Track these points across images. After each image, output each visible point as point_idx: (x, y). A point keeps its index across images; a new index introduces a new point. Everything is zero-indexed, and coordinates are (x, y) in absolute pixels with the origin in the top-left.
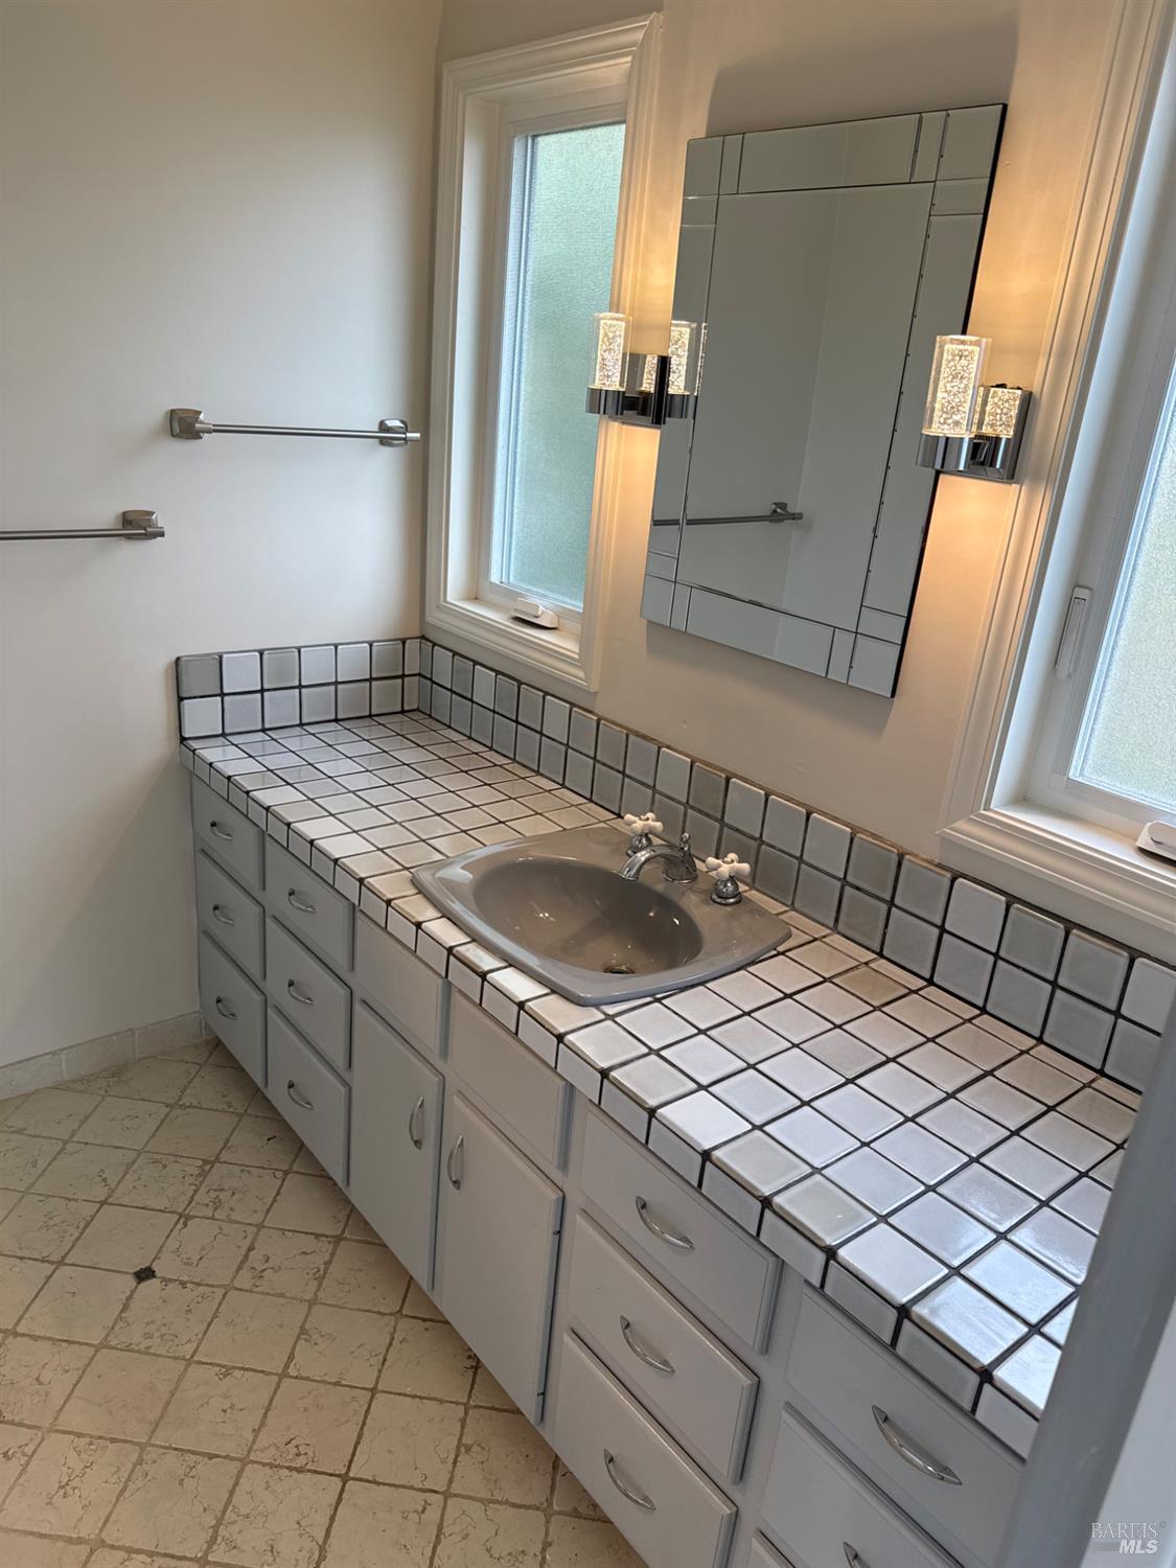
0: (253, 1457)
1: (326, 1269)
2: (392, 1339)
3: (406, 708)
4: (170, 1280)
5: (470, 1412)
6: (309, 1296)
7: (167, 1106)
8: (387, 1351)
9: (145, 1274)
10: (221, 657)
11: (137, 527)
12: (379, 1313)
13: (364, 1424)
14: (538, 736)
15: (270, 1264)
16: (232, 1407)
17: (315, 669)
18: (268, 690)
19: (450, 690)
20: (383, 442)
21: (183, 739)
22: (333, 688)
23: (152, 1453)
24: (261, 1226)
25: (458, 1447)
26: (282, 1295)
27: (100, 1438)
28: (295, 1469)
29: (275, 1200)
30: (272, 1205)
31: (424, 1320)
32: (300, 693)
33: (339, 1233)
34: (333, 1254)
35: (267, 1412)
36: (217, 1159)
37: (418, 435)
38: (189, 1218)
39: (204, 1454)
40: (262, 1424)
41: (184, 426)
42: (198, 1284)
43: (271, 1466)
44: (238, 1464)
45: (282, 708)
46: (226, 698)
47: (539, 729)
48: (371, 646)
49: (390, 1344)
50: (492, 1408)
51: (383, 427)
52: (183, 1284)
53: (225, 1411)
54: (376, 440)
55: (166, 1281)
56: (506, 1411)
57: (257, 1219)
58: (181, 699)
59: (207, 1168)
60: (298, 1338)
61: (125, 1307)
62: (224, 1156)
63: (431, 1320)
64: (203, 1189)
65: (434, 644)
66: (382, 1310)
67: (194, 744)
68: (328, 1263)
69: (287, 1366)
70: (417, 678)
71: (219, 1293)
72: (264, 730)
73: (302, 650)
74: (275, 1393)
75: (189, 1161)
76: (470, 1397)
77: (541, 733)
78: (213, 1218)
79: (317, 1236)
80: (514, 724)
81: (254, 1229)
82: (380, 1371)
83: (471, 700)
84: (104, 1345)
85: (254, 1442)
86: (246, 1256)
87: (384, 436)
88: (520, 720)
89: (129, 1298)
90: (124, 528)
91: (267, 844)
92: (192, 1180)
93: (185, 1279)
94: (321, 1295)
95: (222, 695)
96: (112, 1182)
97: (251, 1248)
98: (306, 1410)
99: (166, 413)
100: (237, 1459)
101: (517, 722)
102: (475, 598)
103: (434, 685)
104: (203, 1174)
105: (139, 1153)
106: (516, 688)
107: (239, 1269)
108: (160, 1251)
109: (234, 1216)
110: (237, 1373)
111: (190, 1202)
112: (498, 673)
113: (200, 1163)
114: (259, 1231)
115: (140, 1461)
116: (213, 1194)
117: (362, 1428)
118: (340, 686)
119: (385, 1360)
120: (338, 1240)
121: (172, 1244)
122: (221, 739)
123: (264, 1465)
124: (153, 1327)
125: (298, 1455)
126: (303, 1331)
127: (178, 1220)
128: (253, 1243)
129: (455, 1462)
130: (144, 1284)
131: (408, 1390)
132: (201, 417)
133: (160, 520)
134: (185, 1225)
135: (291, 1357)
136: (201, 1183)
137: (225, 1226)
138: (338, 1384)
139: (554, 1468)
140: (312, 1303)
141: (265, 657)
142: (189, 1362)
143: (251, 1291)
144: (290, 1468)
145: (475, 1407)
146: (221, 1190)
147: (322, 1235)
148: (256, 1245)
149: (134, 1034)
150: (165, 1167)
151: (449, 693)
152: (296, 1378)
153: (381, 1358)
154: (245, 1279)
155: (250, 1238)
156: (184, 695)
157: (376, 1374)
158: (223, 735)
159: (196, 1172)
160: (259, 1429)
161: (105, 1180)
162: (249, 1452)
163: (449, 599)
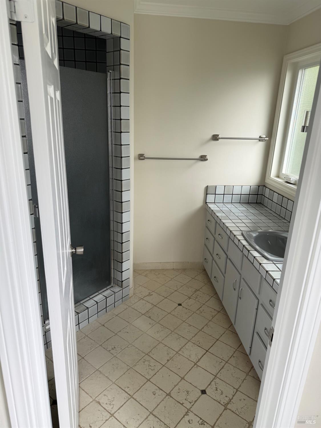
0: (191, 341)
1: (215, 316)
2: (225, 333)
3: (257, 202)
4: (184, 307)
5: (237, 351)
6: (210, 319)
7: (192, 278)
8: (223, 334)
9: (180, 305)
10: (216, 186)
11: (203, 158)
12: (223, 327)
13: (214, 344)
14: (285, 210)
15: (204, 311)
16: (189, 332)
17: (237, 191)
18: (225, 194)
19: (268, 198)
20: (260, 140)
21: (206, 203)
22: (240, 195)
23: (173, 333)
24: (204, 304)
25: (232, 356)
26: (204, 317)
27: (165, 327)
28: (198, 346)
29: (208, 301)
30: (207, 301)
31: (233, 332)
32: (232, 196)
33: (219, 311)
34: (217, 314)
35: (195, 335)
36: (199, 290)
37: (268, 139)
38: (190, 298)
39: (182, 337)
40: (194, 336)
41: (215, 138)
42: (189, 310)
43: (194, 343)
44: (188, 341)
45: (228, 198)
46: (216, 195)
47: (286, 208)
48: (250, 187)
49: (224, 333)
50: (242, 352)
51: (260, 137)
52: (186, 309)
53: (188, 332)
54: (258, 140)
55: (183, 307)
56: (245, 354)
57: (204, 303)
58: (207, 194)
59: (196, 291)
60: (205, 325)
61: (175, 309)
62: (200, 290)
63: (234, 333)
64: (195, 294)
65: (266, 187)
66: (224, 327)
67: (208, 204)
68: (215, 315)
69: (202, 329)
70: (261, 195)
71: (193, 312)
72: (223, 203)
73: (234, 186)
74: (198, 332)
75: (193, 289)
76: (238, 348)
77: (286, 209)
78: (195, 300)
79: (215, 310)
80: (281, 207)
81: (202, 304)
82: (220, 337)
83: (272, 201)
84: (170, 313)
85: (192, 338)
86: (199, 308)
87: (260, 139)
88: (282, 206)
89: (176, 307)
90: (201, 158)
91: (217, 224)
92: (193, 292)
93: (187, 308)
94: (212, 320)
95: (215, 194)
96: (178, 288)
97: (201, 307)
98: (203, 337)
99: (212, 136)
100: (188, 340)
101: (281, 206)
102: (278, 177)
103: (265, 197)
104: (195, 292)
105: (184, 285)
106: (282, 198)
107: (198, 310)
108: (184, 302)
109: (199, 301)
110: (192, 327)
111: (192, 296)
112: (279, 194)
113: (195, 290)
114: (203, 305)
115: (171, 333)
116: (196, 296)
117: (213, 345)
118: (242, 195)
119: (221, 336)
120: (219, 312)
121: (186, 301)
122: (214, 204)
123: (193, 343)
124: (179, 314)
125: (199, 344)
126: (207, 324)
127: (188, 298)
128: (202, 306)
129: (230, 358)
130: (179, 306)
131: (225, 342)
132: (219, 136)
133: (208, 157)
134: (189, 299)
135: (203, 328)
136: (195, 293)
137: (197, 302)
138: (211, 336)
139: (252, 368)
140: (210, 321)
141: (225, 187)
142: (184, 321)
143: (199, 314)
144: (197, 345)
145: (238, 351)
146: (198, 296)
147: (216, 310)
148: (202, 307)
149: (188, 263)
150: (188, 288)
151: (268, 199)
152: (203, 332)
153: (221, 335)
154: (198, 312)
155: (201, 306)
156: (208, 193)
157: (219, 337)
158: (214, 203)
159: (194, 291)
160: (193, 337)
161: (177, 287)
162: (191, 340)
163: (271, 177)
